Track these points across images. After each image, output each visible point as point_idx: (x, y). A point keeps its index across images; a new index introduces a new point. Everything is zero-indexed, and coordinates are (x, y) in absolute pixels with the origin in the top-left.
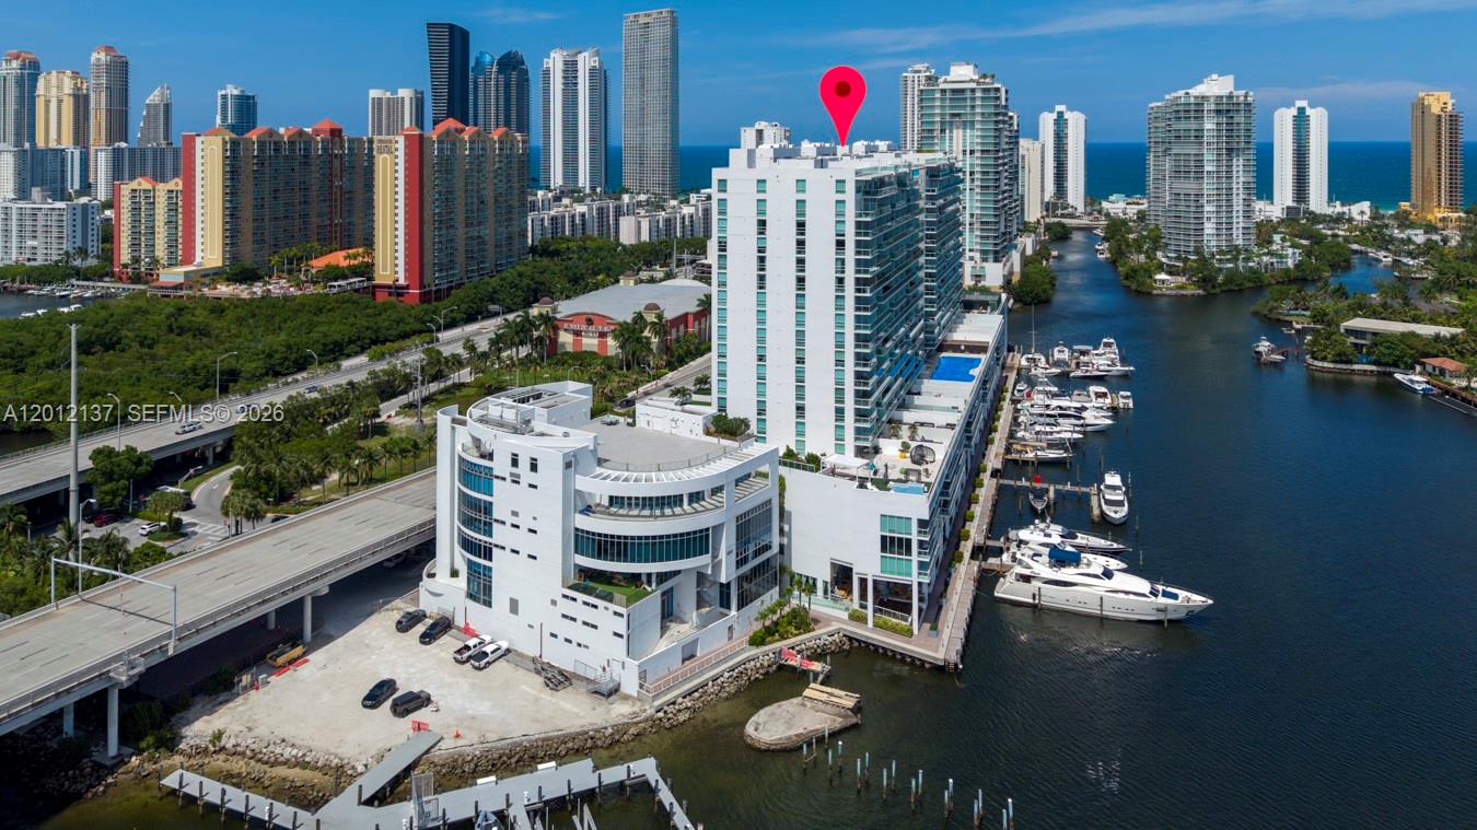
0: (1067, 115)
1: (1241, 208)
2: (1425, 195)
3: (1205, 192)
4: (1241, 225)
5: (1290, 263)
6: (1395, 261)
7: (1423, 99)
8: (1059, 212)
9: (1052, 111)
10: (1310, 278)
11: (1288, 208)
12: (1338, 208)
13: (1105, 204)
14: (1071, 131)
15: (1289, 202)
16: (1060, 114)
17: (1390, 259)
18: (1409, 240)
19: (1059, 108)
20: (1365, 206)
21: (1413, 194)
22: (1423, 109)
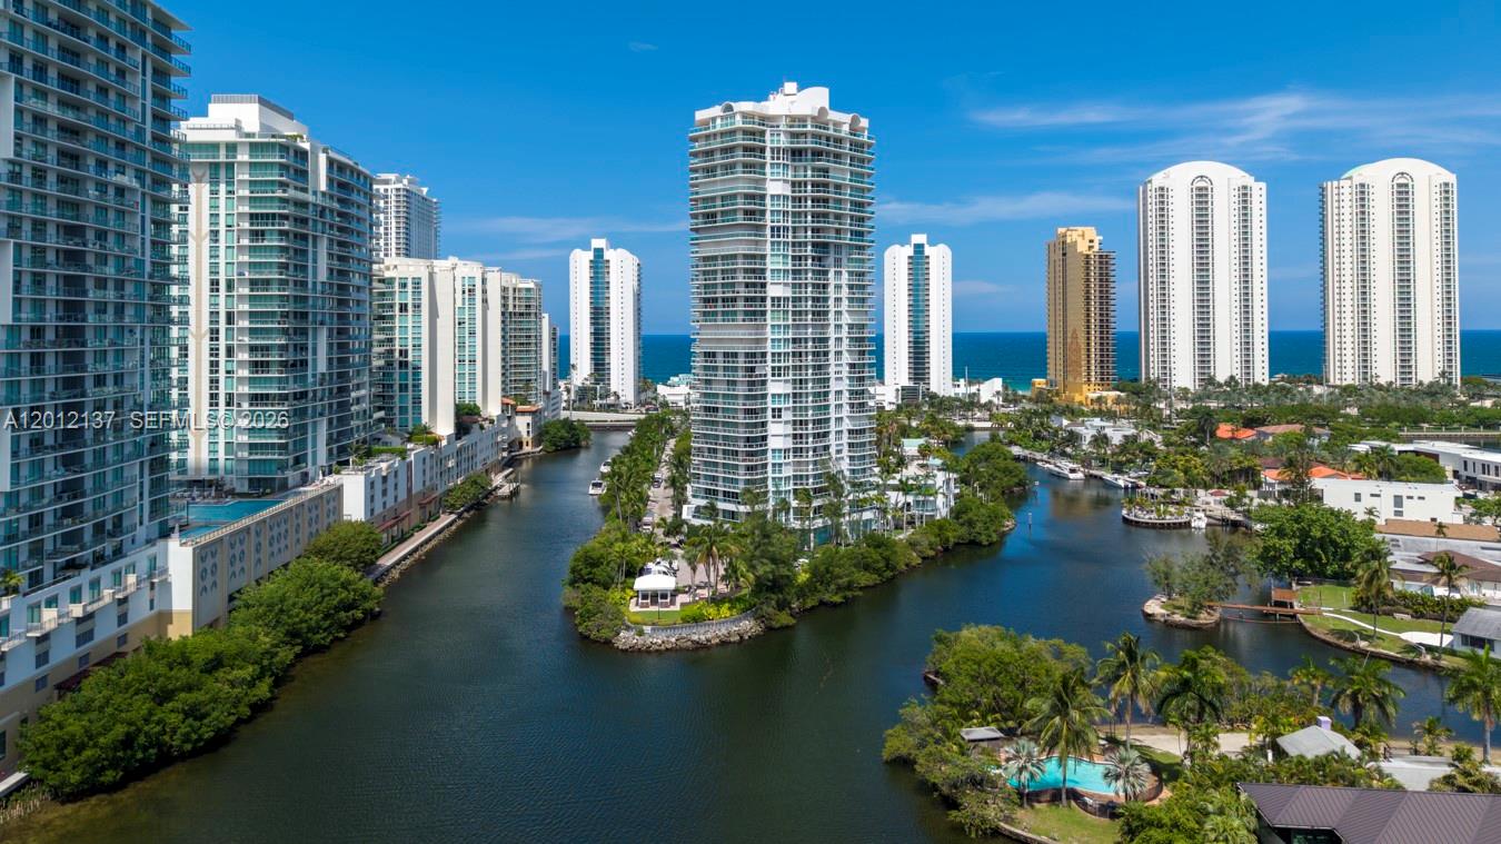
0: (608, 254)
1: (844, 386)
2: (1068, 366)
3: (769, 350)
4: (847, 425)
5: (942, 507)
6: (1089, 477)
7: (1065, 236)
8: (597, 402)
9: (586, 247)
10: (984, 539)
11: (903, 389)
12: (963, 389)
13: (662, 389)
14: (614, 278)
15: (905, 381)
16: (599, 252)
17: (1080, 475)
18: (1100, 440)
19: (598, 243)
20: (997, 384)
21: (1051, 366)
22: (1065, 249)
